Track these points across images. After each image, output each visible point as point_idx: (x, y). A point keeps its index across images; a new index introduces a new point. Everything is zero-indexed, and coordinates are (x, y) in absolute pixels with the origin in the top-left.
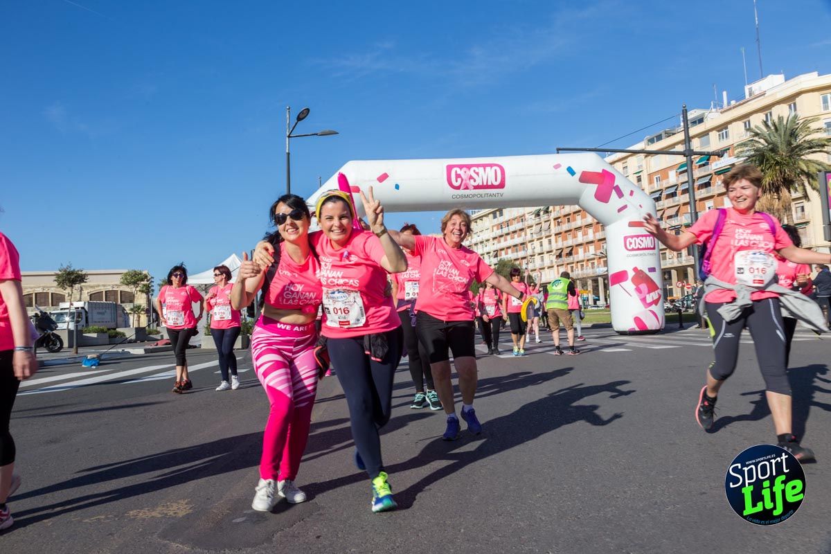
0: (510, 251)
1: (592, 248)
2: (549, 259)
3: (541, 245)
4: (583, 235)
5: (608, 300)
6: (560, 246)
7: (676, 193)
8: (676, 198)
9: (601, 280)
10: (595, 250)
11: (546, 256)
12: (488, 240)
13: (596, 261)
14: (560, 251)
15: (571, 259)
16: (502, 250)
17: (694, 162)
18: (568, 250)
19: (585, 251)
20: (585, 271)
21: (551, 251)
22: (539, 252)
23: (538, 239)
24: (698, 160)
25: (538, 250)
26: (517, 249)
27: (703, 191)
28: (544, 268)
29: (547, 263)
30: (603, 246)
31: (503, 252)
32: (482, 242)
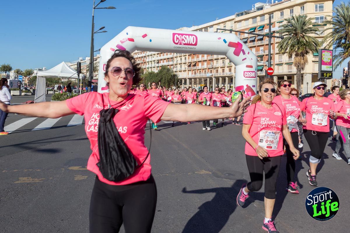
0: (165, 61)
1: (205, 63)
2: (184, 67)
3: (181, 60)
4: (202, 57)
5: (211, 89)
6: (190, 60)
7: (247, 41)
8: (247, 44)
9: (208, 79)
10: (207, 65)
11: (183, 65)
12: (154, 55)
13: (207, 70)
14: (190, 63)
15: (195, 68)
16: (161, 60)
17: (257, 28)
18: (194, 64)
19: (202, 65)
20: (201, 74)
21: (186, 63)
22: (180, 63)
23: (180, 57)
24: (258, 27)
25: (179, 62)
26: (169, 60)
27: (260, 42)
28: (181, 71)
29: (183, 69)
30: (211, 63)
31: (162, 61)
32: (151, 55)
